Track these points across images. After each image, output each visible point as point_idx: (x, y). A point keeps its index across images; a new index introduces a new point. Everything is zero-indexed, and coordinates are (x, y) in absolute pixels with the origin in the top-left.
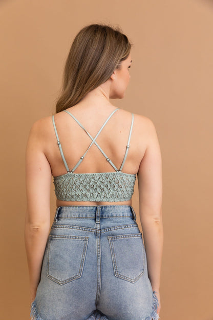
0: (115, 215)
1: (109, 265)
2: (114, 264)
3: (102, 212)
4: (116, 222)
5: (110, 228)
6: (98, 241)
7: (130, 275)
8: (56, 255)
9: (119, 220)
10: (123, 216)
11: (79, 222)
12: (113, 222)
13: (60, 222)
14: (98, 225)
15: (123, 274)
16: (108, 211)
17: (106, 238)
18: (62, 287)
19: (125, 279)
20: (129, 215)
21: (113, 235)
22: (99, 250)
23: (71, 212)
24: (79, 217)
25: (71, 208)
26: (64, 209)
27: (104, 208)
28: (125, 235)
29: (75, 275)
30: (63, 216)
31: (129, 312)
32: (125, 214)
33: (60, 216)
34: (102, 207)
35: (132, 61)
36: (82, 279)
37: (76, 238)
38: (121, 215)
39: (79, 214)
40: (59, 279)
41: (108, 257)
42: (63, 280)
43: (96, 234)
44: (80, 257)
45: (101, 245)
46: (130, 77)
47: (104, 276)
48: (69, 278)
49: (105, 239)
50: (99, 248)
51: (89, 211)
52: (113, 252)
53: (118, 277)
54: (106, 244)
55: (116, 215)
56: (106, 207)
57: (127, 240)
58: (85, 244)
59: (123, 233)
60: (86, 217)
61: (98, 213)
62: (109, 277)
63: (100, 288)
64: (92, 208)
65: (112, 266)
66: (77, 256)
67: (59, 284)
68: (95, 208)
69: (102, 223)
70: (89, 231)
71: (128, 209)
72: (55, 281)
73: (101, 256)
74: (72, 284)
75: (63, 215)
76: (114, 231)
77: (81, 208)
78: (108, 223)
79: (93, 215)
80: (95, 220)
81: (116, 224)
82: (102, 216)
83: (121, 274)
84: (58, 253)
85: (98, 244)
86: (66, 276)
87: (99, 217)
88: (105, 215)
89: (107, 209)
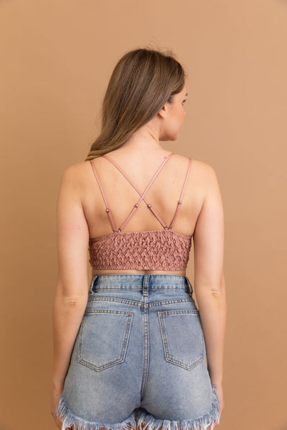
0: (166, 287)
1: (158, 347)
2: (165, 345)
3: (151, 283)
4: (167, 296)
5: (160, 302)
6: (145, 318)
7: (185, 360)
8: (91, 334)
9: (171, 294)
10: (177, 288)
12: (164, 296)
13: (96, 294)
14: (146, 298)
15: (176, 358)
16: (158, 281)
17: (155, 314)
18: (99, 374)
19: (179, 364)
20: (184, 288)
21: (163, 310)
22: (146, 328)
23: (111, 282)
24: (122, 288)
25: (111, 278)
26: (102, 279)
28: (178, 311)
29: (115, 359)
30: (101, 287)
31: (182, 407)
32: (178, 286)
33: (97, 287)
34: (151, 276)
35: (187, 95)
36: (125, 364)
37: (117, 312)
38: (174, 287)
39: (122, 285)
40: (94, 364)
41: (158, 337)
42: (100, 365)
43: (142, 309)
44: (122, 337)
45: (148, 322)
46: (185, 113)
47: (152, 361)
48: (107, 362)
49: (153, 314)
50: (146, 326)
51: (134, 281)
52: (163, 331)
53: (171, 362)
54: (155, 321)
55: (168, 287)
56: (155, 276)
57: (181, 317)
58: (129, 320)
59: (176, 308)
60: (131, 288)
61: (146, 283)
62: (158, 360)
63: (147, 376)
64: (138, 277)
65: (162, 348)
66: (118, 336)
67: (95, 370)
68: (141, 278)
69: (151, 296)
70: (134, 304)
71: (181, 279)
72: (89, 366)
73: (149, 336)
74: (111, 370)
76: (165, 306)
77: (124, 277)
78: (157, 297)
79: (140, 286)
80: (142, 292)
81: (169, 298)
82: (150, 287)
83: (173, 358)
84: (94, 332)
85: (146, 321)
86: (104, 360)
87: (146, 288)
88: (155, 286)
89: (157, 279)
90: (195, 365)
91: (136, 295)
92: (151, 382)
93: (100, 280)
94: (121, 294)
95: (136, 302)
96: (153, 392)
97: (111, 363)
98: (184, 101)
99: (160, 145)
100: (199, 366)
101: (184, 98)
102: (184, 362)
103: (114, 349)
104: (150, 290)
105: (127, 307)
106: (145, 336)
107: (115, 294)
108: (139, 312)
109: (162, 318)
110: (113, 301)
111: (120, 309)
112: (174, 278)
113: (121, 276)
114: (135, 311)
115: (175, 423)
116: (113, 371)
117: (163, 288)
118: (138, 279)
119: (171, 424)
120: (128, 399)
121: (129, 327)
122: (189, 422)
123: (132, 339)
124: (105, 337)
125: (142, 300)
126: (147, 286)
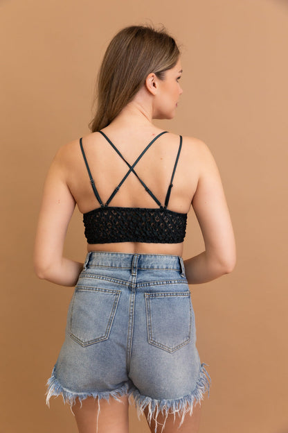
0: (156, 267)
1: (142, 328)
2: (150, 327)
3: (140, 262)
4: (156, 276)
5: (148, 283)
6: (132, 297)
7: (168, 343)
8: (80, 310)
9: (160, 274)
10: (167, 268)
11: (110, 272)
12: (154, 276)
13: (89, 270)
14: (134, 278)
15: (159, 340)
16: (148, 260)
18: (84, 349)
19: (161, 347)
20: (175, 267)
21: (151, 291)
22: (132, 308)
23: (102, 260)
24: (112, 266)
25: (103, 255)
26: (95, 255)
27: (142, 257)
28: (165, 293)
29: (100, 336)
30: (93, 264)
31: (163, 388)
32: (169, 266)
33: (90, 263)
34: (140, 256)
36: (109, 342)
37: (105, 291)
38: (165, 267)
39: (112, 263)
40: (81, 339)
41: (142, 317)
42: (86, 340)
43: (130, 288)
44: (109, 315)
45: (135, 302)
47: (136, 341)
48: (92, 338)
49: (141, 295)
50: (132, 306)
51: (124, 260)
52: (149, 312)
53: (153, 344)
54: (141, 302)
55: (158, 267)
56: (145, 256)
57: (168, 299)
58: (116, 299)
59: (164, 290)
60: (120, 266)
61: (135, 262)
62: (141, 342)
63: (129, 354)
64: (127, 256)
65: (146, 329)
66: (105, 314)
67: (81, 345)
68: (131, 257)
69: (139, 275)
71: (174, 260)
72: (77, 340)
73: (134, 316)
74: (96, 347)
75: (94, 262)
76: (153, 287)
77: (115, 255)
78: (146, 277)
79: (129, 265)
80: (131, 271)
81: (158, 278)
82: (140, 267)
83: (156, 341)
84: (83, 308)
85: (132, 301)
86: (89, 336)
87: (135, 268)
88: (144, 265)
89: (147, 259)
90: (178, 347)
91: (125, 274)
93: (93, 256)
95: (121, 282)
97: (96, 340)
98: (179, 78)
99: (153, 123)
100: (183, 349)
101: (179, 75)
102: (167, 345)
103: (100, 326)
104: (139, 270)
105: (115, 286)
106: (130, 316)
107: (106, 272)
108: (127, 291)
109: (148, 299)
110: (103, 279)
111: (109, 288)
112: (165, 258)
113: (112, 254)
114: (123, 290)
115: (156, 401)
116: (98, 348)
117: (152, 268)
119: (153, 402)
120: (113, 374)
121: (116, 305)
122: (169, 402)
123: (117, 318)
124: (92, 313)
125: (130, 280)
126: (137, 265)
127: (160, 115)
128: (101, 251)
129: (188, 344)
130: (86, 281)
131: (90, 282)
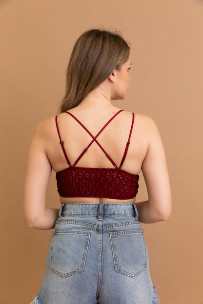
90: (138, 273)
91: (93, 219)
92: (104, 286)
93: (66, 207)
94: (82, 219)
95: (93, 224)
96: (105, 294)
97: (73, 272)
98: (129, 69)
99: (111, 103)
100: (142, 274)
101: (129, 66)
102: (130, 272)
103: (76, 261)
104: (104, 216)
105: (86, 228)
106: (99, 251)
107: (77, 219)
108: (96, 232)
109: (112, 237)
110: (76, 224)
111: (81, 230)
112: (123, 206)
113: (82, 205)
114: (92, 232)
116: (75, 278)
117: (114, 214)
118: (95, 207)
121: (87, 244)
123: (89, 253)
124: (69, 251)
125: (98, 223)
126: (102, 213)
127: (116, 97)
128: (73, 203)
129: (145, 270)
130: (62, 226)
131: (65, 227)
